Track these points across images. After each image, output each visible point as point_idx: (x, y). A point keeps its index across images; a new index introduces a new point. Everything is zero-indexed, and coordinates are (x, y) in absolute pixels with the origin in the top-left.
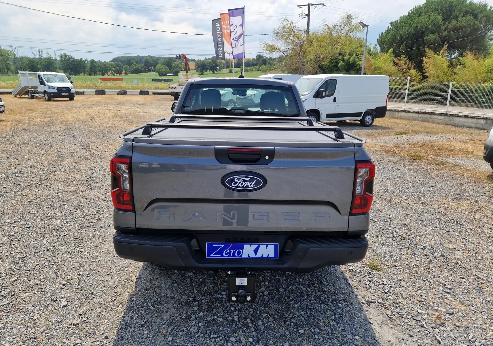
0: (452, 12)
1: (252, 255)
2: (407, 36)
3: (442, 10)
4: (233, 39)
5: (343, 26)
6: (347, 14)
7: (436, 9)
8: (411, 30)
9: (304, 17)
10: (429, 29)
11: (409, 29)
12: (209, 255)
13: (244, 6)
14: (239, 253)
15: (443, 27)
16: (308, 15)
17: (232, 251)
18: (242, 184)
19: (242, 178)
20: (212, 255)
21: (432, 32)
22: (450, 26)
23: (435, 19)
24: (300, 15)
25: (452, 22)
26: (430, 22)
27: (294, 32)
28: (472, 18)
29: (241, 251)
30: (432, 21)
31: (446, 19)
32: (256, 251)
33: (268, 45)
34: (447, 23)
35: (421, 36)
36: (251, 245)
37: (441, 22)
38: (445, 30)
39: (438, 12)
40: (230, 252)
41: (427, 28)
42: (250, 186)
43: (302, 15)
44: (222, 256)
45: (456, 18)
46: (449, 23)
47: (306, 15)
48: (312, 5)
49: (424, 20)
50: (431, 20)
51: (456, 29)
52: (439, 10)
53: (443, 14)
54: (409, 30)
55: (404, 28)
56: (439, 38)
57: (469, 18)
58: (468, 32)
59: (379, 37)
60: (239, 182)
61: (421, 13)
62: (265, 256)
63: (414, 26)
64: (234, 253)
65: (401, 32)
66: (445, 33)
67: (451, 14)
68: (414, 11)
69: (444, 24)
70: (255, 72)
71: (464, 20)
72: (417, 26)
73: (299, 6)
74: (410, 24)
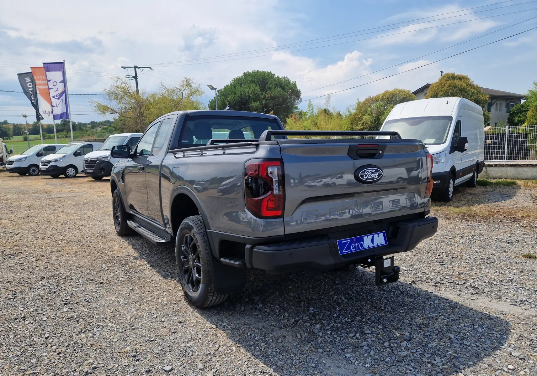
0: (266, 84)
1: (371, 245)
2: (234, 103)
3: (258, 82)
4: (54, 97)
5: (183, 89)
6: (186, 78)
7: (252, 81)
8: (237, 98)
9: (130, 78)
10: (251, 97)
11: (235, 96)
12: (341, 252)
13: (64, 61)
14: (362, 245)
15: (262, 97)
16: (136, 77)
17: (357, 244)
18: (370, 177)
19: (370, 171)
20: (344, 252)
21: (255, 100)
22: (267, 96)
23: (254, 89)
24: (127, 76)
25: (268, 92)
26: (251, 91)
27: (130, 93)
28: (281, 89)
29: (362, 242)
30: (253, 91)
31: (263, 89)
32: (372, 241)
33: (100, 105)
34: (264, 93)
35: (246, 104)
36: (368, 236)
37: (260, 92)
38: (264, 98)
39: (256, 83)
40: (355, 245)
41: (249, 96)
42: (375, 177)
43: (129, 77)
44: (351, 251)
45: (270, 89)
46: (266, 93)
47: (133, 77)
48: (138, 68)
49: (246, 90)
50: (251, 90)
51: (272, 98)
52: (256, 82)
53: (259, 85)
54: (235, 98)
55: (231, 96)
56: (260, 106)
57: (279, 89)
58: (281, 101)
59: (209, 103)
60: (368, 174)
61: (241, 83)
62: (379, 244)
63: (238, 94)
64: (358, 245)
65: (229, 99)
66: (264, 101)
67: (265, 86)
68: (235, 81)
69: (262, 94)
70: (62, 139)
71: (277, 91)
72: (241, 95)
73: (124, 68)
74: (235, 93)
